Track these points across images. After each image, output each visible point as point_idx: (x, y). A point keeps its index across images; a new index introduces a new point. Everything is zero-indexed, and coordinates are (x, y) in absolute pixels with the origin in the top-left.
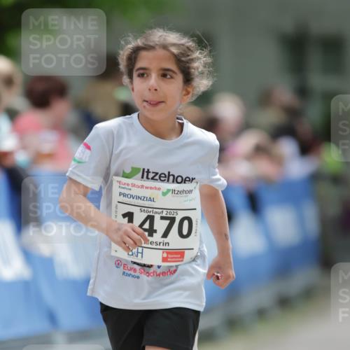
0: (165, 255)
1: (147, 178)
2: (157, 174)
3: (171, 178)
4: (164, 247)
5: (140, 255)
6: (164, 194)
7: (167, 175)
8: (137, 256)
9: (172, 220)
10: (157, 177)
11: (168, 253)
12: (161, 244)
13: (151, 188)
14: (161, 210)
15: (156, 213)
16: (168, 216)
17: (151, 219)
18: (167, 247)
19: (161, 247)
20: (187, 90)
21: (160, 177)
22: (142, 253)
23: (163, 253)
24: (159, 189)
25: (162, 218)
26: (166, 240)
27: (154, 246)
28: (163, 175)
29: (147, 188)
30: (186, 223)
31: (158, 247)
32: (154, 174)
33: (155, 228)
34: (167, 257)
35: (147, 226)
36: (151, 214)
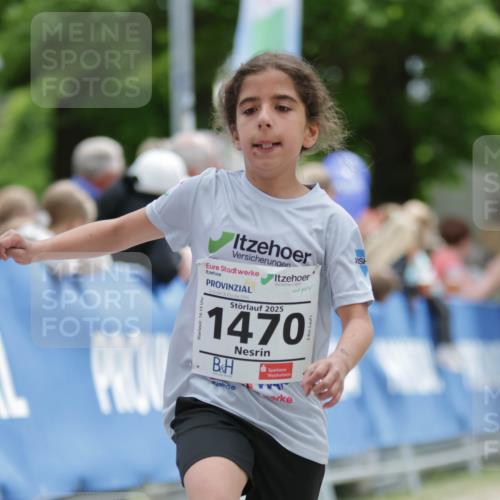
0: (264, 369)
1: (242, 248)
2: (255, 242)
3: (275, 250)
4: (263, 358)
5: (229, 370)
6: (264, 281)
7: (269, 245)
8: (225, 372)
9: (275, 319)
10: (255, 248)
11: (268, 366)
12: (259, 354)
13: (246, 273)
14: (259, 305)
15: (252, 308)
16: (270, 313)
17: (244, 317)
18: (267, 358)
19: (259, 357)
20: (311, 130)
21: (259, 247)
22: (232, 367)
23: (261, 365)
24: (257, 274)
25: (261, 316)
26: (265, 348)
27: (248, 357)
28: (263, 245)
29: (241, 272)
30: (295, 323)
31: (254, 358)
32: (251, 243)
33: (250, 331)
34: (267, 372)
35: (239, 328)
36: (245, 310)
